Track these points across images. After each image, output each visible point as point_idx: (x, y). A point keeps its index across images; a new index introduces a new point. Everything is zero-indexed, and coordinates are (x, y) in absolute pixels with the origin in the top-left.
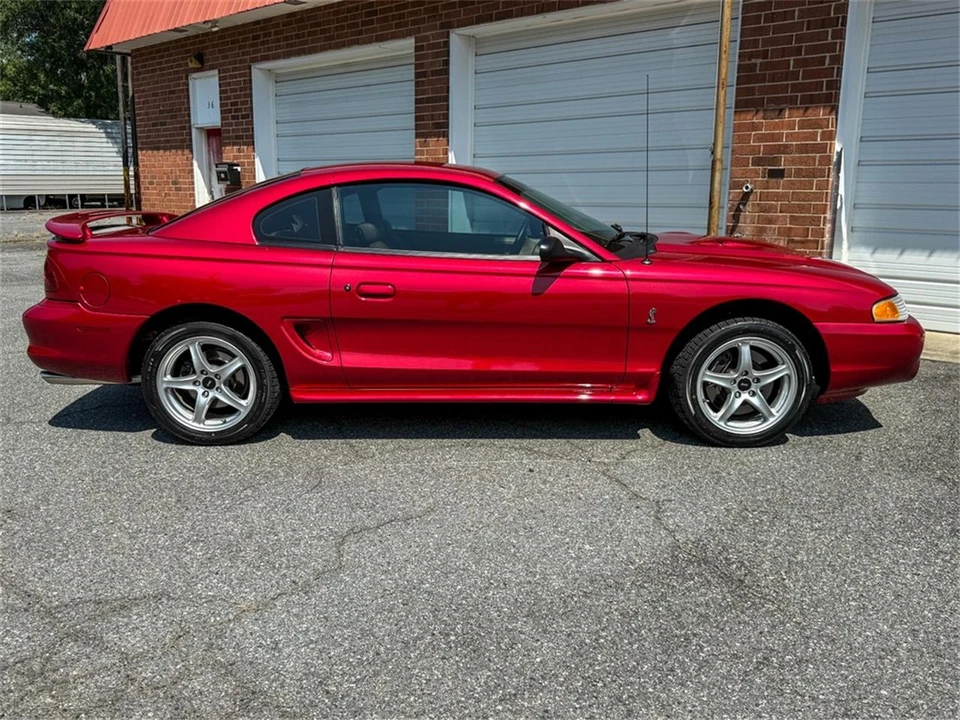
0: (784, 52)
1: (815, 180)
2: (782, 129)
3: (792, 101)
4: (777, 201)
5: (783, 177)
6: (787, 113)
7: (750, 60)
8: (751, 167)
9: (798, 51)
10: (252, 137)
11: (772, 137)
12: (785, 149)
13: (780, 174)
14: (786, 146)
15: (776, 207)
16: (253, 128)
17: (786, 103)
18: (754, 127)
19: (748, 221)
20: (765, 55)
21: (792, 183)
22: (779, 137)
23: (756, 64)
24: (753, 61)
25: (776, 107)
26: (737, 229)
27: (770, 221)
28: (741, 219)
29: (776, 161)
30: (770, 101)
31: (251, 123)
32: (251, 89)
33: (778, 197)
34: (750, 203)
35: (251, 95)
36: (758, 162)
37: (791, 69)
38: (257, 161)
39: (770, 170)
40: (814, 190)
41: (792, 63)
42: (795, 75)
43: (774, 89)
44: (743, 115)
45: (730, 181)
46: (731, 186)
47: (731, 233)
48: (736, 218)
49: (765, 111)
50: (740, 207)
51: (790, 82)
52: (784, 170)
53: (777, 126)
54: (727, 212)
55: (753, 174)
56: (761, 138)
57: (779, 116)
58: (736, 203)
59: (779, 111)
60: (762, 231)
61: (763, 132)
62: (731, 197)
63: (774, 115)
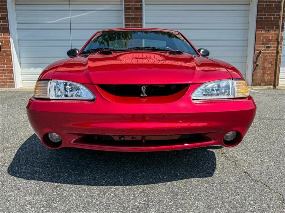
0: (270, 15)
3: (273, 28)
5: (270, 48)
6: (271, 31)
7: (261, 16)
8: (261, 45)
9: (274, 15)
10: (8, 28)
11: (267, 37)
12: (271, 41)
13: (269, 47)
14: (271, 40)
15: (268, 56)
16: (8, 24)
17: (271, 28)
18: (262, 34)
19: (260, 60)
20: (265, 15)
21: (272, 49)
22: (269, 37)
23: (263, 17)
24: (262, 16)
25: (268, 29)
26: (257, 62)
27: (266, 60)
28: (258, 59)
29: (268, 44)
30: (267, 27)
31: (7, 22)
32: (6, 5)
33: (269, 53)
34: (261, 55)
35: (6, 9)
36: (263, 44)
37: (272, 19)
38: (11, 40)
39: (266, 46)
42: (273, 21)
44: (259, 31)
45: (255, 49)
46: (255, 50)
47: (256, 63)
48: (257, 59)
49: (265, 30)
50: (258, 56)
51: (272, 23)
52: (270, 46)
53: (269, 34)
54: (254, 58)
55: (262, 47)
56: (264, 37)
57: (269, 32)
58: (257, 55)
59: (269, 30)
60: (264, 62)
61: (265, 36)
62: (255, 53)
63: (267, 31)
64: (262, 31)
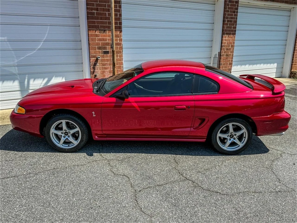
0: (104, 10)
1: (118, 54)
2: (107, 37)
4: (108, 61)
5: (108, 53)
6: (107, 32)
7: (92, 10)
8: (97, 50)
11: (103, 40)
14: (108, 43)
15: (107, 63)
17: (107, 28)
18: (97, 36)
19: (99, 69)
20: (97, 10)
22: (106, 40)
23: (94, 13)
24: (93, 11)
25: (103, 29)
26: (95, 72)
27: (106, 69)
28: (96, 68)
29: (105, 48)
30: (101, 27)
34: (98, 63)
36: (99, 48)
37: (107, 16)
39: (104, 51)
40: (119, 58)
41: (107, 14)
43: (102, 23)
44: (92, 31)
45: (90, 55)
46: (91, 57)
47: (93, 74)
48: (94, 68)
49: (100, 30)
50: (95, 64)
51: (107, 21)
52: (109, 51)
53: (105, 36)
54: (90, 66)
55: (98, 53)
56: (100, 40)
57: (105, 32)
58: (93, 63)
59: (105, 31)
60: (104, 72)
61: (100, 38)
62: (91, 61)
63: (103, 32)
64: (95, 32)
